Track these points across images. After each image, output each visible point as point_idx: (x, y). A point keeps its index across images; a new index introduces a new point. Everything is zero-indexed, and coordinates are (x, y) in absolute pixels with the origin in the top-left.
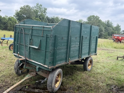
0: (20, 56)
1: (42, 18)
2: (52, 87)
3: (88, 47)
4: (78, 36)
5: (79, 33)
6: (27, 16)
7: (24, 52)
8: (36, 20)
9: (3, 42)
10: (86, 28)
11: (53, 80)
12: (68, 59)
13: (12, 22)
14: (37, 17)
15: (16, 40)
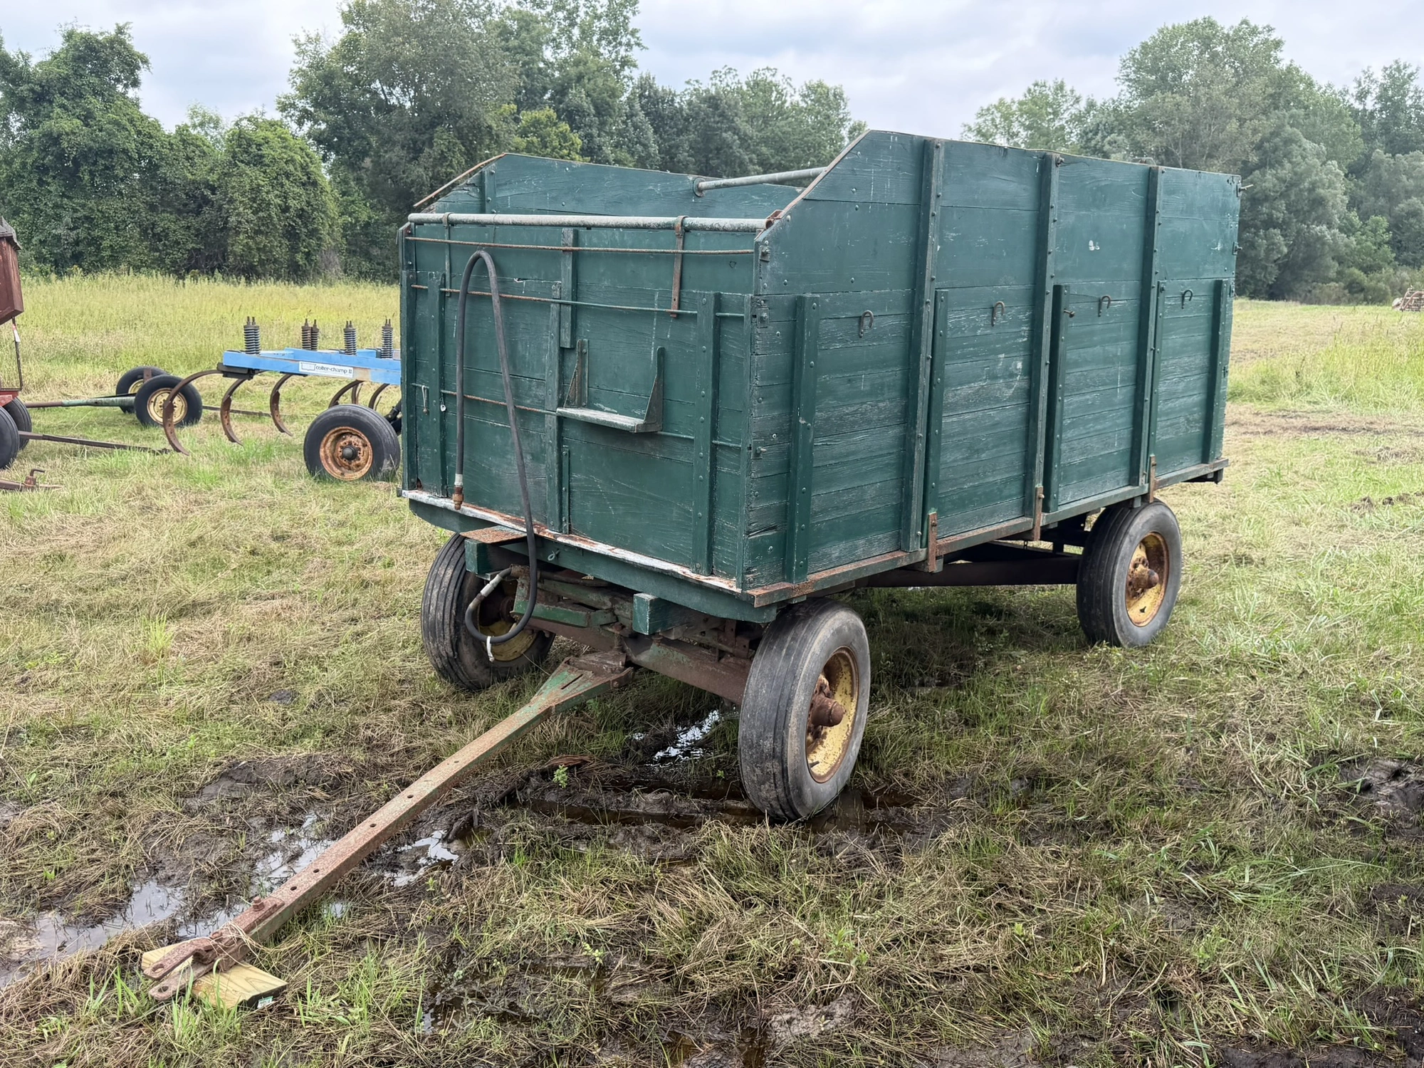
0: (470, 510)
1: (587, 105)
2: (782, 761)
3: (1123, 393)
4: (1014, 285)
5: (1022, 262)
6: (420, 102)
7: (507, 470)
8: (524, 134)
9: (235, 404)
10: (1099, 197)
11: (790, 702)
12: (915, 516)
13: (275, 182)
14: (529, 98)
15: (424, 360)
